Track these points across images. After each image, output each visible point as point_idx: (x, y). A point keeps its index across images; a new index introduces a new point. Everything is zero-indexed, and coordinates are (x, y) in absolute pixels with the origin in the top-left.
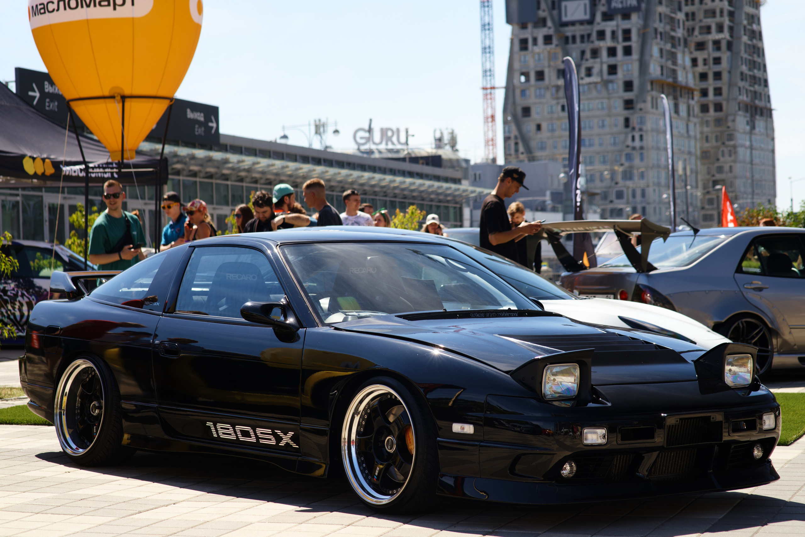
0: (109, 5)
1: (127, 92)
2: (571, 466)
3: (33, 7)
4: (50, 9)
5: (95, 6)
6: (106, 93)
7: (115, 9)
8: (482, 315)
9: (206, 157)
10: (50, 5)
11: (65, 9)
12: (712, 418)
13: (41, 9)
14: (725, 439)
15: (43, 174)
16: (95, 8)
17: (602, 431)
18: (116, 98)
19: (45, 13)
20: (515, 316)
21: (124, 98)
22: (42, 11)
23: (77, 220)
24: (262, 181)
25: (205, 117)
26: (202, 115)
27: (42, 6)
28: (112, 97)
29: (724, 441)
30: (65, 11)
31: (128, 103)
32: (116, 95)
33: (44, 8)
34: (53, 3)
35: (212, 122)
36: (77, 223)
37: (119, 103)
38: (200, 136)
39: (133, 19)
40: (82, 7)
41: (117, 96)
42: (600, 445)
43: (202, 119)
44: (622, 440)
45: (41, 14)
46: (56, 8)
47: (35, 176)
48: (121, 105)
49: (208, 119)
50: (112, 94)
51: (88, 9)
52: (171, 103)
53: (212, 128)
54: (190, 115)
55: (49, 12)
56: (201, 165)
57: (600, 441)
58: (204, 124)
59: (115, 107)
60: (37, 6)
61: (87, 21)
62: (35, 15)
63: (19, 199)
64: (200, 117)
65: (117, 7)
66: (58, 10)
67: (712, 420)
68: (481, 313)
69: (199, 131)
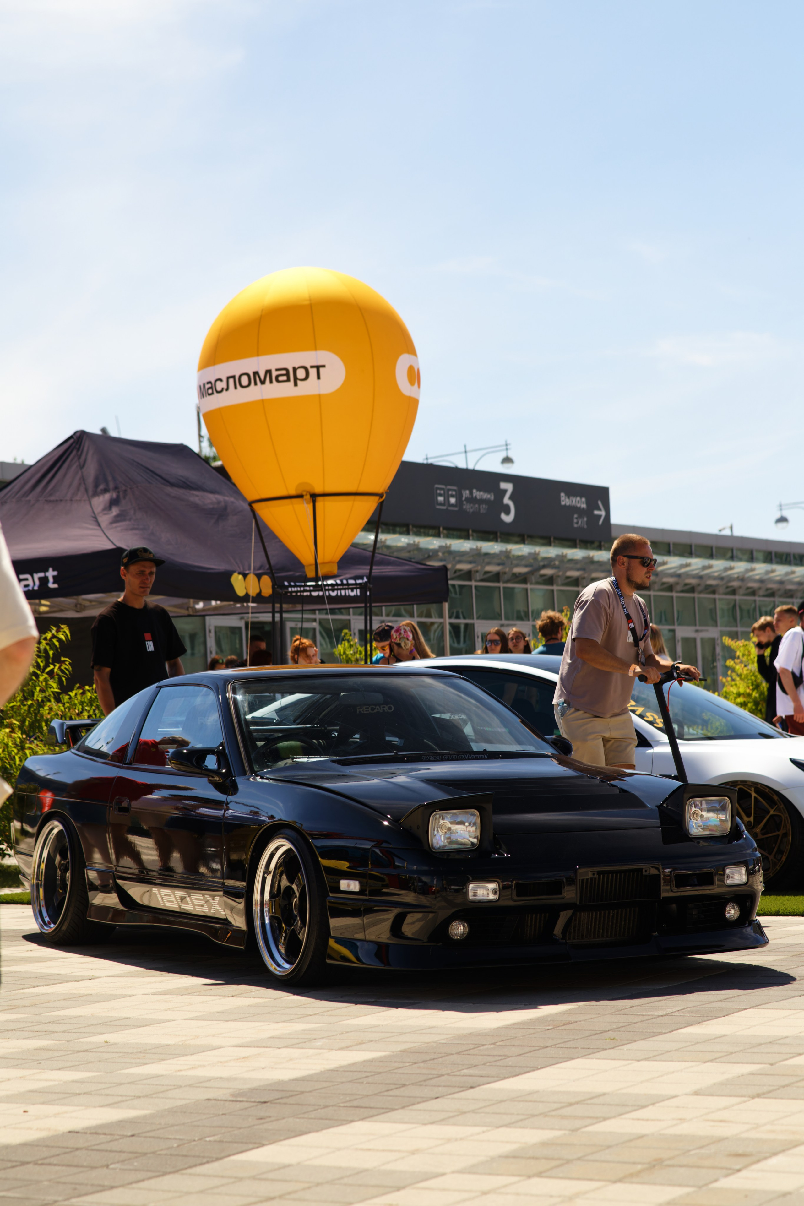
0: (288, 380)
1: (318, 490)
2: (464, 926)
3: (200, 387)
4: (219, 389)
5: (271, 382)
6: (293, 492)
7: (296, 384)
8: (438, 758)
9: (584, 558)
10: (218, 383)
11: (236, 388)
12: (644, 870)
13: (209, 388)
14: (663, 895)
15: (259, 594)
16: (271, 385)
17: (492, 886)
18: (305, 497)
19: (212, 394)
20: (484, 759)
21: (314, 497)
22: (210, 391)
23: (344, 653)
24: (679, 588)
25: (587, 503)
26: (584, 499)
27: (209, 385)
28: (300, 496)
29: (663, 898)
30: (236, 391)
31: (320, 503)
32: (304, 493)
33: (211, 388)
34: (221, 380)
35: (599, 509)
36: (344, 656)
37: (308, 503)
38: (580, 529)
39: (320, 396)
40: (256, 384)
41: (306, 495)
42: (490, 901)
43: (584, 506)
44: (518, 895)
45: (209, 395)
46: (225, 387)
47: (246, 598)
48: (311, 505)
49: (592, 506)
50: (299, 492)
51: (263, 386)
52: (381, 500)
53: (599, 516)
54: (565, 500)
55: (218, 392)
56: (583, 569)
57: (492, 897)
58: (588, 512)
59: (304, 508)
60: (204, 385)
61: (263, 401)
62: (203, 397)
63: (315, 625)
64: (581, 503)
65: (299, 382)
66: (227, 389)
67: (644, 873)
68: (437, 755)
69: (580, 522)
